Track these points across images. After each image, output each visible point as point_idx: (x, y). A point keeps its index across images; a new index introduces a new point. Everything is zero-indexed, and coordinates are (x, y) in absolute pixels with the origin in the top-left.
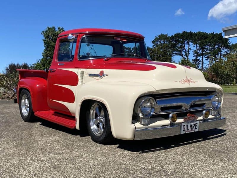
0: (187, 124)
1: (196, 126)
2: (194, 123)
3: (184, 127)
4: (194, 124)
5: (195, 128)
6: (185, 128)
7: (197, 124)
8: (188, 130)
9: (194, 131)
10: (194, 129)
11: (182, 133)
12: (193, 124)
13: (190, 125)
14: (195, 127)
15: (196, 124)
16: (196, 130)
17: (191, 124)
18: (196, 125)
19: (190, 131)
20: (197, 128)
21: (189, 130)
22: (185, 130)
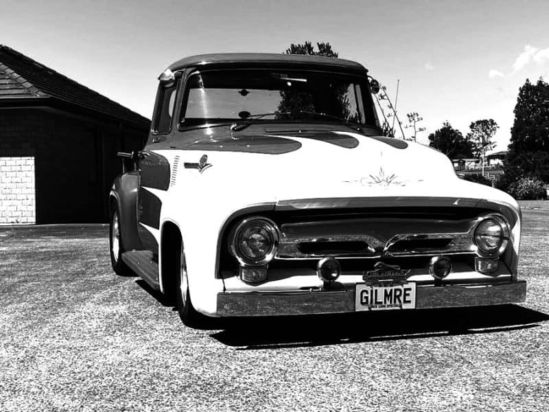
0: (374, 288)
1: (406, 295)
2: (400, 287)
3: (365, 295)
4: (400, 290)
5: (402, 301)
6: (367, 298)
7: (410, 289)
8: (376, 303)
9: (401, 306)
10: (400, 301)
11: (357, 310)
12: (396, 290)
13: (386, 291)
14: (402, 298)
15: (405, 290)
16: (407, 304)
17: (389, 289)
18: (407, 292)
19: (384, 306)
20: (409, 302)
21: (381, 303)
22: (367, 302)
